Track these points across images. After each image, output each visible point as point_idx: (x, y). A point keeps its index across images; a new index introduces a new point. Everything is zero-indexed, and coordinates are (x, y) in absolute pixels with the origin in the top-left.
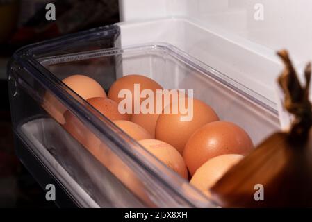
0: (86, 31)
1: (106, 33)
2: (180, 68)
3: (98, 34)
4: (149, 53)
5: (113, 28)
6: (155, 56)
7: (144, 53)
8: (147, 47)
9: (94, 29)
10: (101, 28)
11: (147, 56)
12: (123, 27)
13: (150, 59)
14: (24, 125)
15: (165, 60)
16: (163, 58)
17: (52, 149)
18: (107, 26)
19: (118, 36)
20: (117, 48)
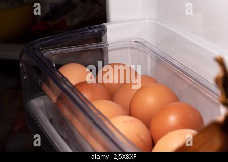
0: (81, 29)
1: (96, 31)
2: (152, 58)
3: (91, 31)
4: (128, 46)
5: (102, 27)
6: (132, 48)
7: (125, 46)
8: (126, 42)
9: (88, 28)
10: (92, 27)
11: (126, 47)
12: (108, 26)
13: (129, 50)
14: (32, 101)
15: (140, 51)
16: (138, 49)
17: (53, 119)
18: (97, 26)
19: (105, 33)
20: (104, 43)
